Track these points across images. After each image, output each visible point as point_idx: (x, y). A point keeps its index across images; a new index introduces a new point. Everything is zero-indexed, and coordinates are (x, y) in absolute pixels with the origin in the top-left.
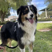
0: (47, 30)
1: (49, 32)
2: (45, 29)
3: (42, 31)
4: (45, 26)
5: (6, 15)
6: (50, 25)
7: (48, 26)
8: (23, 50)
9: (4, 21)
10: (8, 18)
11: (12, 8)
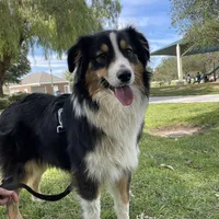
0: (185, 132)
1: (192, 138)
2: (176, 128)
3: (164, 134)
4: (176, 117)
5: (12, 70)
6: (196, 110)
7: (189, 115)
8: (92, 204)
9: (3, 96)
10: (18, 82)
11: (37, 39)
